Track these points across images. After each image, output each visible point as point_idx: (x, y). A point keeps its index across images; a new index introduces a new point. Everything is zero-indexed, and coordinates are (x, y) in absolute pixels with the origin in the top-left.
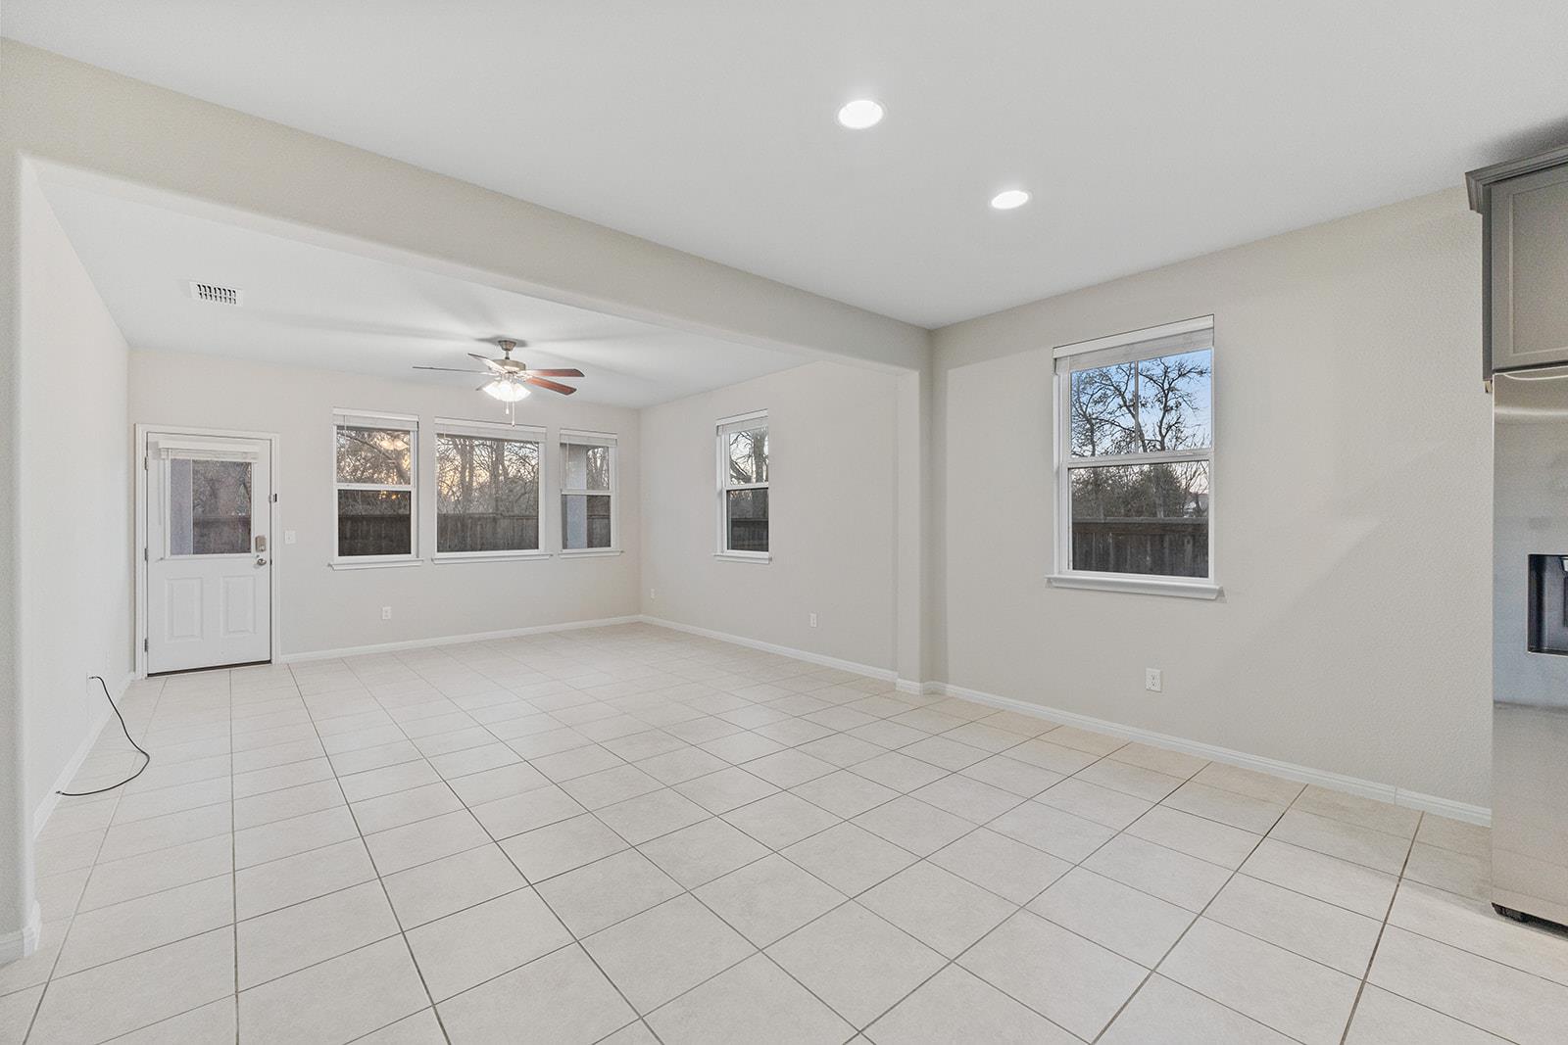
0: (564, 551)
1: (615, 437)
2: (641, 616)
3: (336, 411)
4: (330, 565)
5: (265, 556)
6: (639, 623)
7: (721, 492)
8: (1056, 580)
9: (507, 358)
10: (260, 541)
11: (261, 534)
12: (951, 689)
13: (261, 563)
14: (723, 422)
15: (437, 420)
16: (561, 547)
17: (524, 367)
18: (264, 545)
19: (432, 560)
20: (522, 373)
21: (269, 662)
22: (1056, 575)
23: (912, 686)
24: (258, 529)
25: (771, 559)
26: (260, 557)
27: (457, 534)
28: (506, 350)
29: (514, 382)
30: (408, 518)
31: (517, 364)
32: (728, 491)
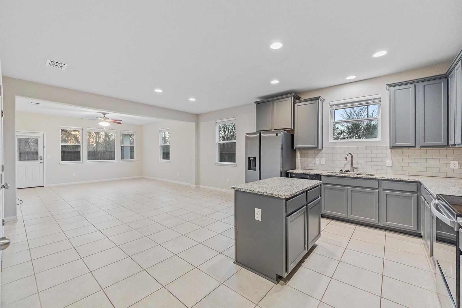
0: (122, 160)
1: (135, 132)
2: (142, 176)
3: (61, 126)
4: (59, 163)
5: (42, 161)
6: (142, 178)
7: (160, 146)
8: (216, 164)
9: (104, 117)
10: (41, 158)
11: (41, 156)
12: (201, 186)
13: (41, 163)
14: (161, 130)
15: (87, 128)
16: (121, 159)
17: (108, 119)
18: (42, 158)
19: (86, 162)
20: (108, 120)
21: (44, 186)
22: (216, 163)
23: (194, 186)
24: (40, 154)
25: (170, 161)
26: (41, 161)
27: (93, 155)
28: (104, 115)
29: (106, 122)
30: (80, 152)
31: (107, 118)
32: (162, 146)
